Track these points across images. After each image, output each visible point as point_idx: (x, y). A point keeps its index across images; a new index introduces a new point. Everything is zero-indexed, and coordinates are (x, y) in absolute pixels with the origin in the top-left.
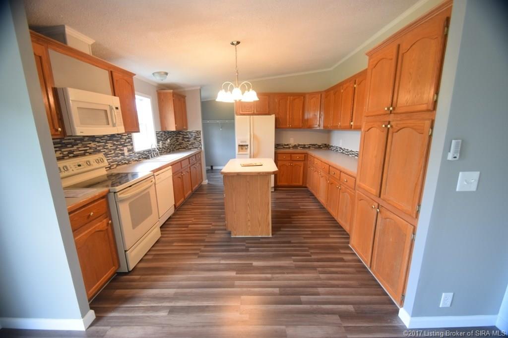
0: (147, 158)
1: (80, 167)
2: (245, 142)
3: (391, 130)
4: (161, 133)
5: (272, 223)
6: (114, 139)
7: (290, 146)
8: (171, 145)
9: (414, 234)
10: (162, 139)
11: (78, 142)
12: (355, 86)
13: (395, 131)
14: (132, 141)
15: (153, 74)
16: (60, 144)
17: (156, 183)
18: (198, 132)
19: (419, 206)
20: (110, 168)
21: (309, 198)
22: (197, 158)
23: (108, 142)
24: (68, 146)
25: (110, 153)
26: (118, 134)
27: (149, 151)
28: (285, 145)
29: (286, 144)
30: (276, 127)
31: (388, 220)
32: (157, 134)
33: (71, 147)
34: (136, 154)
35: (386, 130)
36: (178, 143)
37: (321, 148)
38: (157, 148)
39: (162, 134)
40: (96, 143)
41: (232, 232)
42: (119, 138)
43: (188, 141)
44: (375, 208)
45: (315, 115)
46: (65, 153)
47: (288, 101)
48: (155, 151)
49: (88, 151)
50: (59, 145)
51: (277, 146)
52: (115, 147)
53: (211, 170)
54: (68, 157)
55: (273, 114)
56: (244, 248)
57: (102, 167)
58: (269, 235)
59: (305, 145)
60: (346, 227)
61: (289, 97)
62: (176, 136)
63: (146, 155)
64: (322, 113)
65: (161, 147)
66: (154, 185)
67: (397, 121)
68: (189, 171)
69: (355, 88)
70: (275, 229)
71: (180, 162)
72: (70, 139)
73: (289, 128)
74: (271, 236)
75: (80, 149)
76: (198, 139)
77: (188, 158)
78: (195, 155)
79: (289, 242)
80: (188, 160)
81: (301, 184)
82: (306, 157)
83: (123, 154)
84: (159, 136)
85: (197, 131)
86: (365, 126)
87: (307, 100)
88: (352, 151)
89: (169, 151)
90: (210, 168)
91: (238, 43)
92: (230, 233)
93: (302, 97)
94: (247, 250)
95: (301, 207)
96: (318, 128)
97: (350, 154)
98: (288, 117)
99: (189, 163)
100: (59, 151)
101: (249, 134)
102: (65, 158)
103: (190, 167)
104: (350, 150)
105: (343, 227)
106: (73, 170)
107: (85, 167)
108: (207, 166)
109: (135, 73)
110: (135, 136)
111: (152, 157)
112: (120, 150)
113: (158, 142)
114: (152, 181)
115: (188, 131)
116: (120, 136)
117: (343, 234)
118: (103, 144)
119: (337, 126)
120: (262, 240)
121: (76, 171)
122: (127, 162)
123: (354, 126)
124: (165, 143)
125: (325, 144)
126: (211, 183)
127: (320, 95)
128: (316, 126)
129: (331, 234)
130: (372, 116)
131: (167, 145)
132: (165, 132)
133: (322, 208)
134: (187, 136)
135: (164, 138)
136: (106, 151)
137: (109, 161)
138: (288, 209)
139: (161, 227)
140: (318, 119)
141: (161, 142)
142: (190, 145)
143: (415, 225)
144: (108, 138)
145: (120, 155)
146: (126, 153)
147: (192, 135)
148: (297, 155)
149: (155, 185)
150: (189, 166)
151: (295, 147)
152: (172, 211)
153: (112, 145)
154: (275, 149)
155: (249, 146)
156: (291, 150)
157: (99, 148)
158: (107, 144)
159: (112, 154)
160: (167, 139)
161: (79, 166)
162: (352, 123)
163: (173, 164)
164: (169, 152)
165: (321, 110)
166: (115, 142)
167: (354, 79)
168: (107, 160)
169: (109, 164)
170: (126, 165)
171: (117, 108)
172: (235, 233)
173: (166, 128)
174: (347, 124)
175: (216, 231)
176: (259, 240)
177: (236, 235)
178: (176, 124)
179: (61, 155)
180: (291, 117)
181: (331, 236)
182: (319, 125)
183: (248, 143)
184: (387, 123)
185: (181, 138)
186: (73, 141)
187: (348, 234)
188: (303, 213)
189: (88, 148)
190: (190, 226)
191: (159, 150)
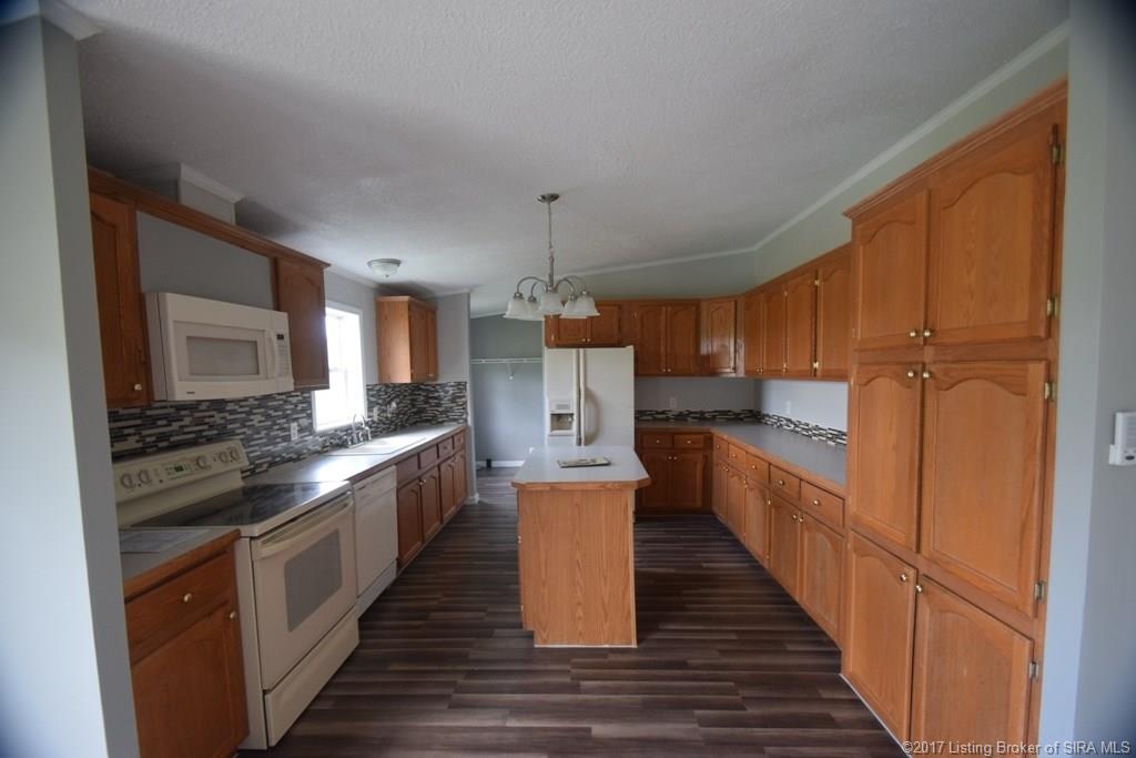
0: (342, 445)
1: (180, 473)
2: (567, 407)
3: (930, 385)
4: (378, 388)
5: (637, 609)
6: (270, 404)
7: (670, 415)
8: (398, 414)
9: (1034, 663)
10: (380, 401)
11: (183, 413)
12: (817, 283)
13: (945, 387)
14: (311, 409)
15: (369, 263)
16: (139, 418)
17: (358, 506)
18: (460, 386)
19: (1041, 583)
20: (253, 472)
21: (721, 540)
22: (457, 444)
23: (255, 411)
24: (160, 423)
25: (256, 436)
26: (279, 394)
27: (348, 430)
28: (658, 413)
29: (660, 410)
30: (637, 374)
31: (950, 615)
32: (368, 390)
33: (166, 426)
34: (318, 438)
35: (919, 383)
36: (415, 410)
37: (741, 419)
38: (367, 423)
39: (380, 390)
40: (226, 415)
41: (536, 635)
42: (281, 402)
43: (439, 405)
44: (907, 580)
45: (723, 346)
46: (148, 440)
47: (663, 317)
48: (362, 429)
49: (204, 434)
50: (138, 422)
51: (640, 415)
52: (269, 423)
53: (488, 468)
54: (155, 449)
55: (629, 344)
56: (567, 680)
57: (235, 470)
58: (630, 643)
59: (702, 413)
60: (829, 624)
61: (664, 308)
62: (410, 395)
63: (339, 441)
64: (741, 342)
65: (375, 419)
66: (351, 514)
67: (946, 362)
68: (437, 475)
69: (816, 287)
70: (645, 626)
71: (416, 455)
72: (165, 407)
73: (667, 374)
74: (634, 645)
75: (186, 430)
76: (460, 401)
77: (435, 445)
78: (453, 437)
79: (683, 665)
80: (435, 448)
81: (699, 504)
82: (709, 440)
83: (287, 439)
84: (372, 396)
85: (459, 384)
86: (858, 373)
87: (704, 314)
88: (817, 428)
89: (393, 427)
90: (484, 464)
91: (554, 197)
92: (531, 636)
93: (694, 308)
94: (575, 689)
95: (705, 565)
96: (733, 375)
97: (815, 435)
98: (663, 349)
99: (438, 456)
100: (135, 434)
101: (575, 388)
102: (148, 450)
103: (439, 466)
104: (813, 424)
105: (820, 623)
106: (161, 481)
107: (192, 474)
108: (477, 459)
109: (328, 262)
110: (319, 396)
111: (353, 443)
112: (282, 429)
113: (370, 409)
114: (345, 505)
115: (438, 382)
116: (284, 397)
117: (821, 643)
118: (244, 415)
119: (781, 371)
120: (612, 658)
121: (168, 483)
122: (294, 456)
123: (823, 371)
124: (384, 411)
125: (751, 411)
126: (486, 500)
127: (733, 303)
128: (728, 370)
129: (789, 642)
130: (874, 350)
131: (389, 416)
132: (387, 386)
133: (756, 566)
134: (437, 394)
135: (384, 400)
136: (249, 432)
137: (251, 455)
138: (673, 571)
139: (360, 620)
140: (733, 356)
141: (375, 409)
142: (442, 413)
143: (1035, 637)
144: (256, 402)
145: (279, 440)
146: (295, 437)
147: (448, 392)
148: (687, 437)
149: (354, 512)
150: (438, 462)
151: (681, 417)
152: (392, 576)
153: (263, 419)
154: (635, 424)
155: (575, 417)
156: (672, 426)
157: (232, 426)
158: (252, 417)
159: (261, 438)
160: (392, 400)
161: (179, 469)
162: (816, 365)
163: (400, 461)
164: (395, 430)
165: (738, 335)
166: (271, 412)
167: (812, 269)
168: (248, 453)
169: (251, 464)
170: (291, 464)
171: (280, 337)
172: (544, 636)
173: (389, 378)
174: (804, 367)
175: (497, 631)
176: (606, 657)
177: (545, 642)
178: (411, 368)
179: (140, 445)
180: (669, 350)
181: (790, 647)
182: (735, 369)
183: (574, 410)
184: (919, 368)
185: (422, 398)
186: (172, 410)
187: (832, 643)
188: (708, 580)
189: (206, 427)
190: (433, 614)
191: (371, 427)
